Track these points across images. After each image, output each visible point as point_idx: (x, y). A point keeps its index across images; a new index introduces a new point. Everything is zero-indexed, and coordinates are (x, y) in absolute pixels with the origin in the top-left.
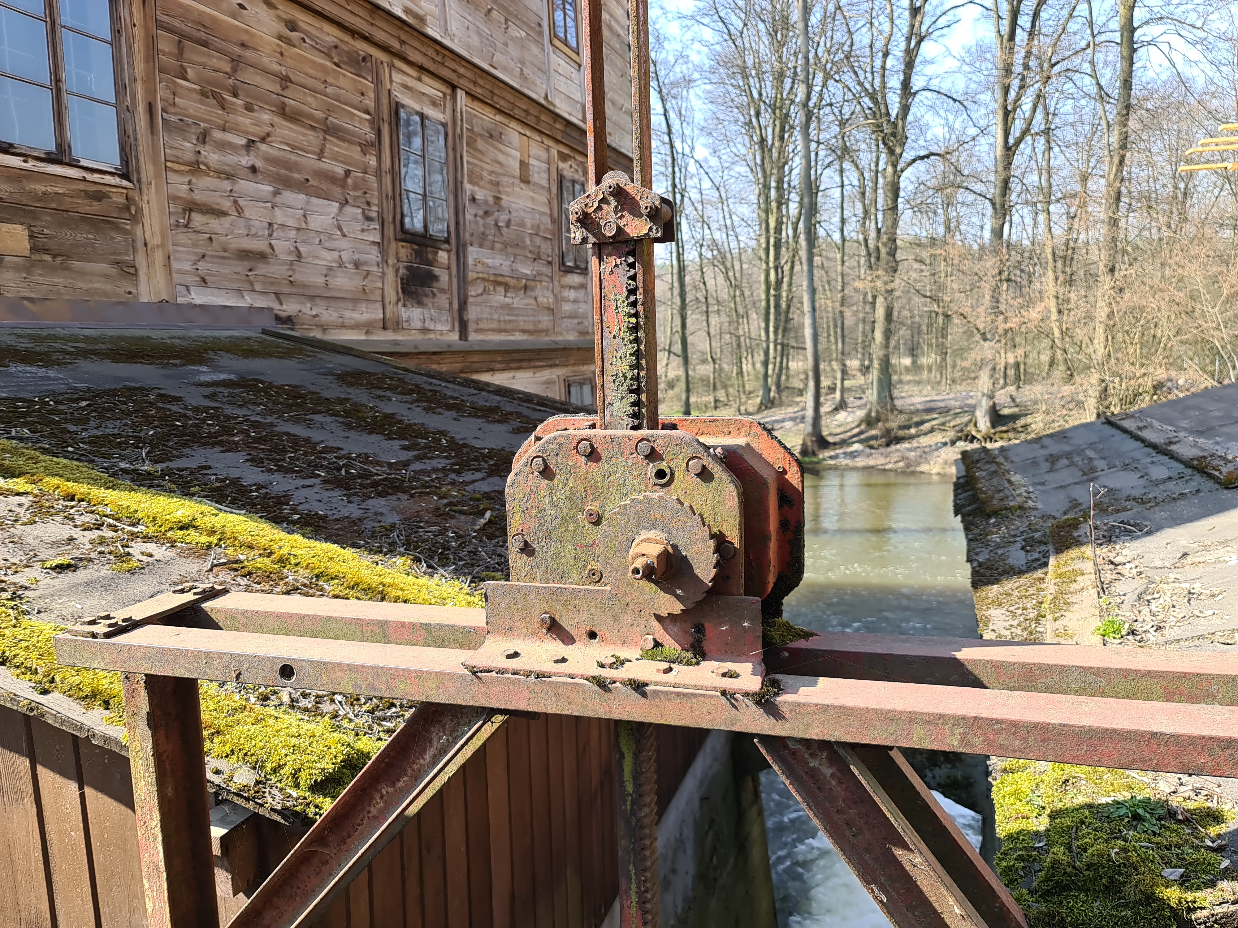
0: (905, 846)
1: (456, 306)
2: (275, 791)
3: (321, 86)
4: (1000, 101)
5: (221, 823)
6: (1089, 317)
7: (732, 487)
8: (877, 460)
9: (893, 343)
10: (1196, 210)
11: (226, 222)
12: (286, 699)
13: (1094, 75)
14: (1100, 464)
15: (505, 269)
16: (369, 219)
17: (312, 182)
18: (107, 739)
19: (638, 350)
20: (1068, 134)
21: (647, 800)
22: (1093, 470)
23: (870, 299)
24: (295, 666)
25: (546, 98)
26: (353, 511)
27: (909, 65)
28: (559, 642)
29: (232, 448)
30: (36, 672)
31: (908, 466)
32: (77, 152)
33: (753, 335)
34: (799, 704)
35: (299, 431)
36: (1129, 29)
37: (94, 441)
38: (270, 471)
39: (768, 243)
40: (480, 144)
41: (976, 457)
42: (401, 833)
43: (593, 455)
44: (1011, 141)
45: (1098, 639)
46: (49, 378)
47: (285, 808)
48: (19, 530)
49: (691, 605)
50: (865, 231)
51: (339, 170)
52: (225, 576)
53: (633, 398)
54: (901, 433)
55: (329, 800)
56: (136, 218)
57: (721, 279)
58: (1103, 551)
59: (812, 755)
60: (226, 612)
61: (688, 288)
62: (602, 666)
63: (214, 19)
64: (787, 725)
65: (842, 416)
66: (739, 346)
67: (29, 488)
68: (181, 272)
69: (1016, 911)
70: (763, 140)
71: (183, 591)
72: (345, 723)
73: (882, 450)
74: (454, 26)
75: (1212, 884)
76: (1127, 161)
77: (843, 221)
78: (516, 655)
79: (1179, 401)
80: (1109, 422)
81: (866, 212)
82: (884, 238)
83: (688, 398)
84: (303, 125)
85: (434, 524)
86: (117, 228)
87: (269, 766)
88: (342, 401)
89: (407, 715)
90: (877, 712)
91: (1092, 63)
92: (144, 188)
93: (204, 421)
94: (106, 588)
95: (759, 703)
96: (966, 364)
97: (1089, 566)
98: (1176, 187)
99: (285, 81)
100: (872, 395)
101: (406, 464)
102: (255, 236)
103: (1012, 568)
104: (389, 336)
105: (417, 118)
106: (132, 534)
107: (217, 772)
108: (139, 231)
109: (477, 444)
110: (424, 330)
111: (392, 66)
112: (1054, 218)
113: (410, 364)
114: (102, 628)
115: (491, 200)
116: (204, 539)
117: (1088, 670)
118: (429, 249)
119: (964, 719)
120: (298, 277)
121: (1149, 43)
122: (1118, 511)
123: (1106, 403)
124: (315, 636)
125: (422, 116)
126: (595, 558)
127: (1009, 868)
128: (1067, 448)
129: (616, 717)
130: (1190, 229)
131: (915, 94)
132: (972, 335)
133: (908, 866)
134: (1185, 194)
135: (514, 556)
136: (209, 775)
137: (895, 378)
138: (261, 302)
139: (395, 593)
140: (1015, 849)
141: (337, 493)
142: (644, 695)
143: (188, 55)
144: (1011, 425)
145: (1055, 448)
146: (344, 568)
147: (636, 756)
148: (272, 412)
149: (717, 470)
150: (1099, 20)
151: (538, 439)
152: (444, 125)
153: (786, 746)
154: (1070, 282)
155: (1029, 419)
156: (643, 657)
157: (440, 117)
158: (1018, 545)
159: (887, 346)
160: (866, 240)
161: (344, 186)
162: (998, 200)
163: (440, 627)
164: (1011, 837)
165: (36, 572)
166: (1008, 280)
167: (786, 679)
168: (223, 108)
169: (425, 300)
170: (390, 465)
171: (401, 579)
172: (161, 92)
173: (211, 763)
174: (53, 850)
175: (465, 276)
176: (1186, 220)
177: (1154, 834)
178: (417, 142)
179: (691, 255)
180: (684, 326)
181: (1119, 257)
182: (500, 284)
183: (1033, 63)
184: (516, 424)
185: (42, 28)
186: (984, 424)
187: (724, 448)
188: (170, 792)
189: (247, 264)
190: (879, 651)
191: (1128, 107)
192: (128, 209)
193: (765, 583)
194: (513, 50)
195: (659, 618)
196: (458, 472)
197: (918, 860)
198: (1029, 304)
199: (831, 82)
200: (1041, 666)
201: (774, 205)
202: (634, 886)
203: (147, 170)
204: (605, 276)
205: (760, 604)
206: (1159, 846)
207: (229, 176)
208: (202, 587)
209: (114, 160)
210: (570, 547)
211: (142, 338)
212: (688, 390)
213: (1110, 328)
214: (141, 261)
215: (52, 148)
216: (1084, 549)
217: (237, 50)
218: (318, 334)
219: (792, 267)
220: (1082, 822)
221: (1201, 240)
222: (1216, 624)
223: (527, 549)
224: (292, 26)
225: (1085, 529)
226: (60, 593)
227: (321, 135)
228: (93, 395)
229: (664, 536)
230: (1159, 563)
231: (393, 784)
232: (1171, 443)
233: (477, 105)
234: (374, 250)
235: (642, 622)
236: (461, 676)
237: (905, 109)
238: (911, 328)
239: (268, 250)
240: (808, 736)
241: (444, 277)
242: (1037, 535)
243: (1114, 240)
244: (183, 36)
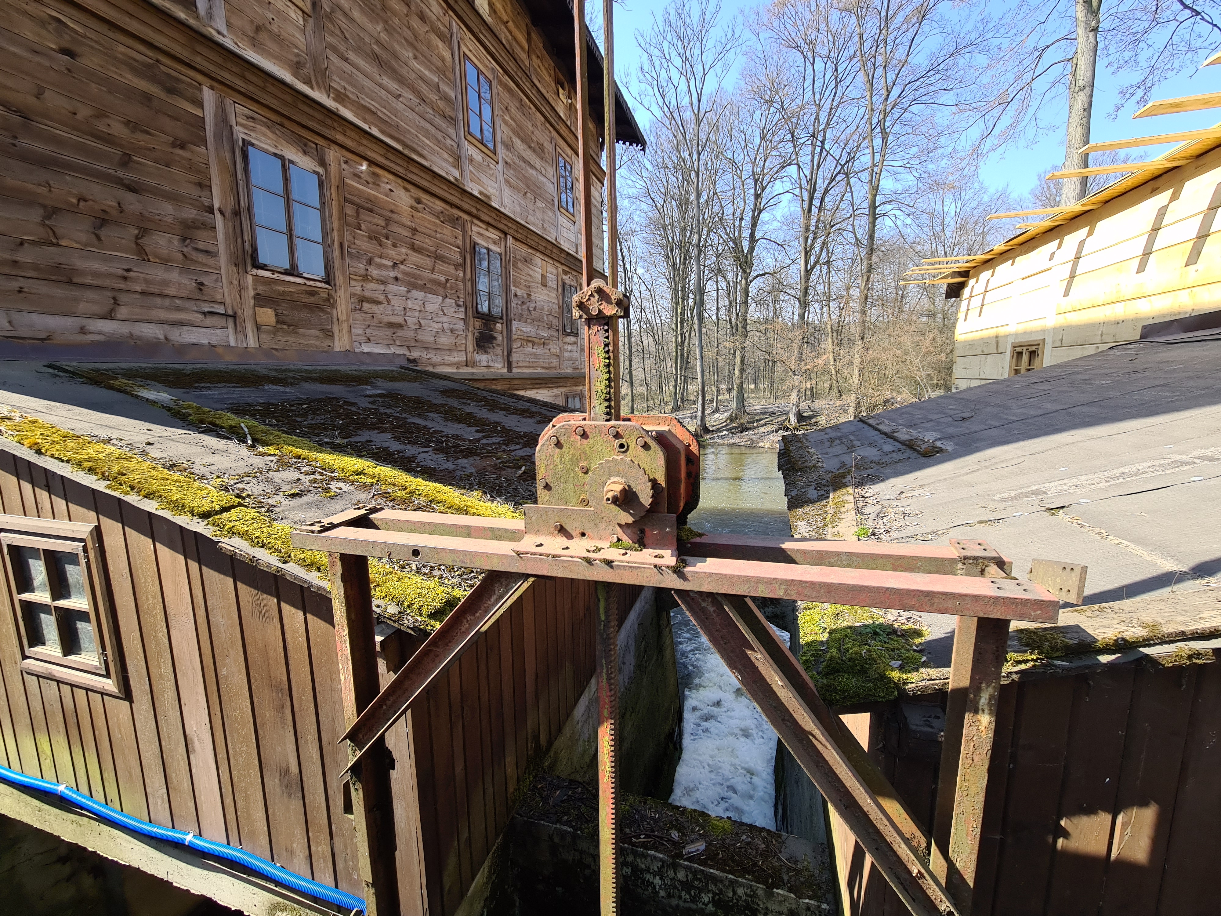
0: (753, 649)
1: (506, 353)
2: (409, 617)
3: (434, 234)
4: (803, 246)
5: (381, 634)
6: (850, 363)
7: (661, 453)
8: (736, 440)
9: (744, 376)
10: (908, 306)
11: (381, 307)
12: (414, 568)
13: (854, 233)
14: (857, 443)
15: (533, 334)
16: (459, 306)
17: (428, 285)
18: (319, 588)
19: (610, 377)
20: (840, 264)
21: (613, 624)
22: (853, 446)
23: (732, 351)
24: (420, 550)
25: (556, 240)
26: (450, 466)
27: (754, 225)
28: (565, 538)
29: (384, 431)
30: (280, 552)
31: (753, 443)
32: (301, 269)
33: (669, 371)
34: (697, 573)
35: (420, 421)
36: (873, 207)
37: (310, 427)
38: (405, 443)
39: (677, 321)
40: (520, 265)
41: (790, 439)
42: (476, 642)
43: (584, 435)
44: (809, 267)
45: (856, 538)
46: (286, 392)
47: (415, 627)
48: (270, 475)
49: (638, 518)
50: (730, 315)
51: (442, 279)
52: (381, 501)
53: (607, 404)
54: (749, 425)
55: (438, 623)
56: (333, 306)
57: (651, 340)
58: (858, 490)
59: (703, 600)
60: (382, 520)
61: (633, 345)
62: (589, 551)
63: (376, 198)
64: (690, 584)
65: (717, 415)
66: (661, 376)
67: (276, 452)
68: (357, 335)
69: (810, 683)
70: (674, 264)
71: (359, 508)
72: (446, 581)
73: (739, 435)
74: (506, 201)
75: (916, 670)
76: (871, 279)
77: (718, 309)
78: (541, 545)
79: (898, 409)
80: (861, 421)
81: (730, 304)
82: (740, 319)
83: (633, 405)
84: (422, 254)
85: (494, 473)
86: (322, 310)
87: (406, 604)
88: (443, 406)
89: (480, 578)
90: (739, 577)
91: (853, 225)
92: (338, 288)
93: (369, 416)
94: (318, 507)
95: (675, 572)
96: (785, 388)
97: (851, 499)
98: (897, 294)
99: (414, 231)
100: (733, 405)
101: (478, 440)
102: (397, 315)
103: (810, 499)
104: (469, 370)
105: (485, 251)
106: (331, 477)
107: (378, 607)
108: (335, 312)
109: (518, 429)
110: (488, 367)
111: (472, 222)
112: (832, 309)
113: (481, 385)
114: (316, 528)
115: (525, 296)
116: (369, 480)
117: (851, 554)
118: (491, 322)
119: (786, 580)
120: (419, 337)
121: (884, 215)
122: (866, 469)
123: (859, 410)
124: (430, 533)
125: (488, 250)
126: (585, 493)
127: (807, 661)
128: (839, 434)
129: (596, 579)
130: (904, 316)
131: (758, 240)
132: (787, 373)
133: (754, 660)
134: (902, 297)
135: (541, 492)
136: (374, 608)
137: (746, 395)
138: (399, 351)
139: (473, 511)
140: (810, 650)
141: (441, 456)
142: (612, 567)
143: (362, 216)
144: (808, 422)
145: (833, 434)
146: (445, 497)
147: (606, 600)
148: (405, 412)
149: (653, 444)
150: (857, 202)
151: (554, 426)
152: (500, 254)
153: (689, 596)
154: (840, 344)
155: (818, 419)
156: (611, 547)
157: (498, 250)
158: (813, 487)
159: (741, 378)
160: (730, 320)
161: (445, 287)
162: (802, 299)
163: (499, 529)
164: (807, 644)
165: (280, 498)
166: (807, 343)
167: (689, 559)
168: (381, 245)
169: (489, 350)
170: (470, 440)
171: (476, 503)
172: (348, 237)
173: (375, 602)
174: (290, 648)
175: (511, 337)
176: (902, 311)
177: (885, 642)
178: (485, 264)
179: (635, 327)
180: (631, 365)
181: (866, 331)
182: (530, 341)
183: (821, 225)
184: (539, 418)
185: (282, 202)
186: (793, 420)
187: (656, 432)
188: (353, 616)
189: (392, 330)
190: (740, 544)
191: (872, 250)
192: (329, 300)
193: (678, 507)
194: (539, 215)
195: (620, 525)
196: (507, 445)
197: (759, 656)
198: (818, 356)
199: (712, 234)
200: (827, 552)
201: (680, 300)
202: (604, 671)
203: (339, 279)
204: (592, 337)
205: (675, 519)
206: (888, 649)
207: (383, 283)
208: (369, 506)
209: (320, 273)
210: (572, 486)
211: (336, 371)
212: (633, 401)
213: (861, 370)
214: (336, 329)
215: (288, 266)
216: (848, 489)
217: (389, 214)
218: (430, 369)
219: (690, 334)
220: (846, 636)
221: (910, 322)
222: (918, 530)
223: (547, 487)
224: (419, 202)
225: (849, 478)
226: (293, 509)
227: (433, 260)
228: (310, 401)
229: (623, 480)
230: (888, 497)
231: (474, 615)
232: (894, 432)
233: (518, 244)
234: (462, 323)
235: (611, 527)
236: (511, 556)
237: (752, 249)
238: (755, 368)
239: (404, 323)
240: (701, 590)
241: (499, 338)
242: (823, 482)
243: (864, 321)
244: (359, 207)
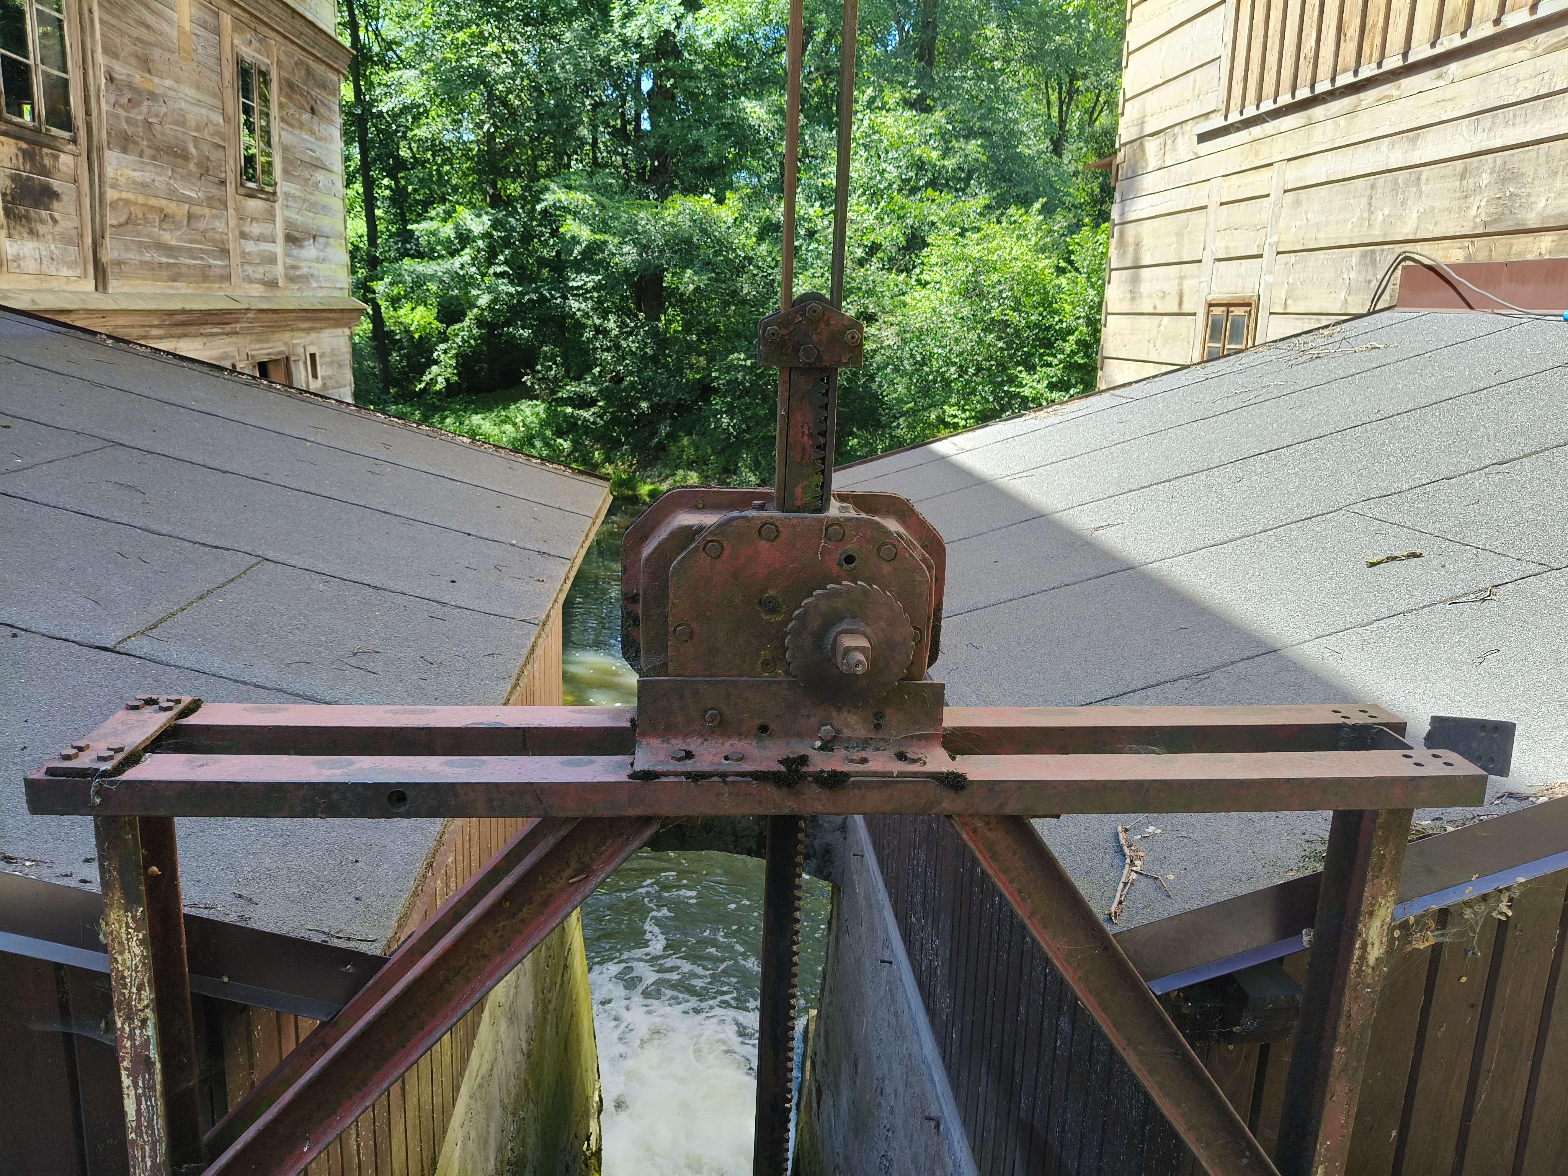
1: (88, 239)
15: (160, 188)
24: (408, 791)
28: (724, 739)
43: (777, 540)
78: (689, 756)
110: (41, 275)
115: (137, 83)
118: (45, 150)
169: (41, 229)
175: (102, 195)
182: (153, 209)
235: (820, 712)
241: (69, 195)
